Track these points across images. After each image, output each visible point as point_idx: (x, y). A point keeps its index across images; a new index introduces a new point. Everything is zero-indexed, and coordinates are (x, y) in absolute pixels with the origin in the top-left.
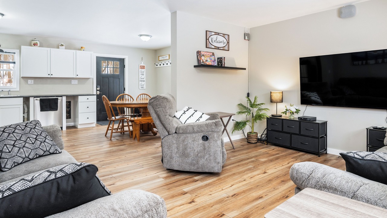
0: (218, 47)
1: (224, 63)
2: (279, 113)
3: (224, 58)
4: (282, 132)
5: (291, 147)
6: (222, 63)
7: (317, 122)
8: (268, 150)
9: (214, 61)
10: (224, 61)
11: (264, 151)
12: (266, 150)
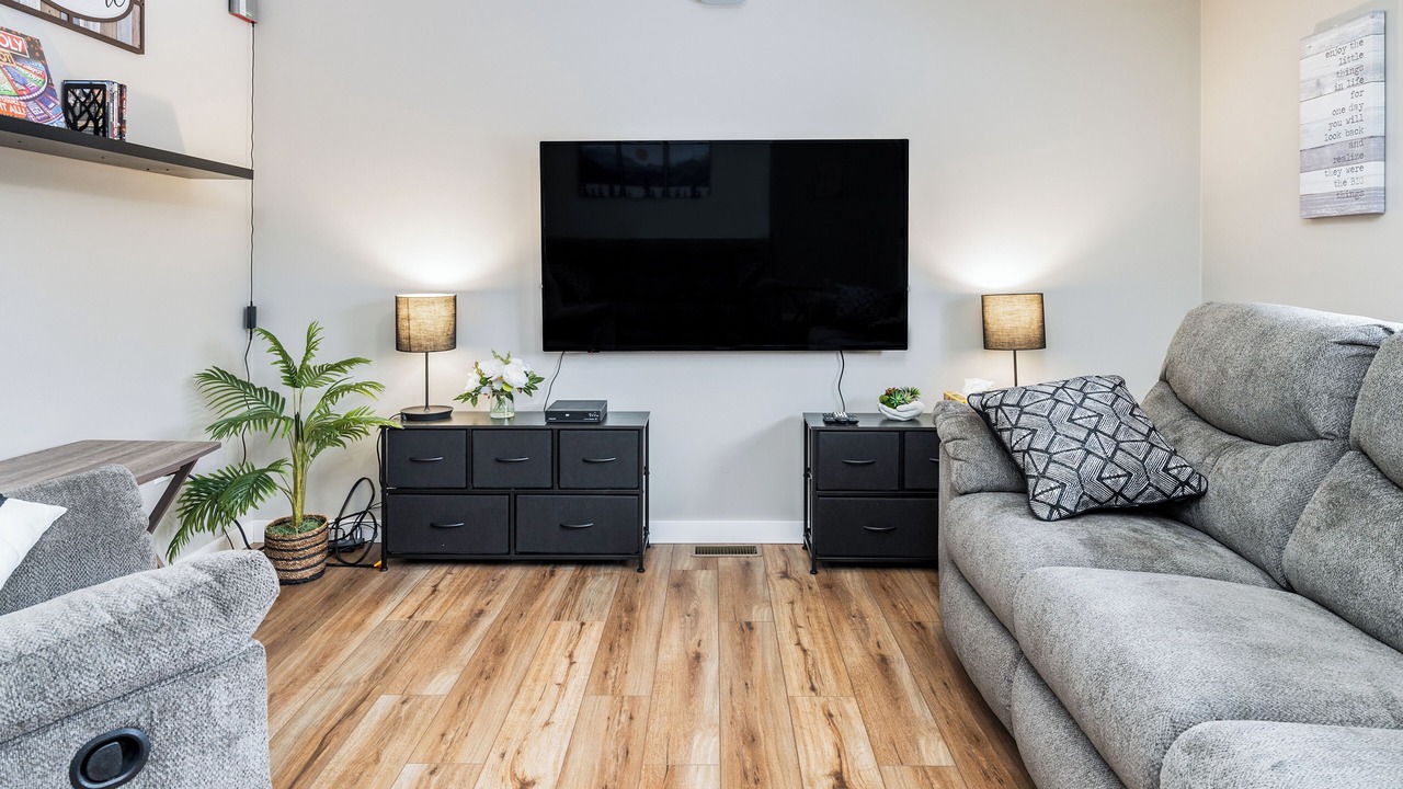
0: (71, 14)
1: (121, 120)
2: (441, 399)
3: (122, 87)
4: (469, 489)
5: (513, 556)
6: (105, 117)
7: (610, 422)
8: (413, 602)
9: (42, 99)
10: (121, 108)
11: (396, 617)
12: (406, 609)
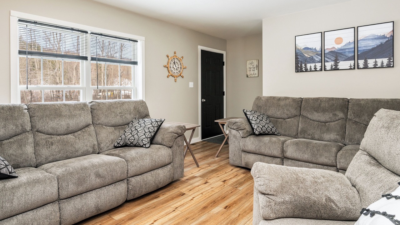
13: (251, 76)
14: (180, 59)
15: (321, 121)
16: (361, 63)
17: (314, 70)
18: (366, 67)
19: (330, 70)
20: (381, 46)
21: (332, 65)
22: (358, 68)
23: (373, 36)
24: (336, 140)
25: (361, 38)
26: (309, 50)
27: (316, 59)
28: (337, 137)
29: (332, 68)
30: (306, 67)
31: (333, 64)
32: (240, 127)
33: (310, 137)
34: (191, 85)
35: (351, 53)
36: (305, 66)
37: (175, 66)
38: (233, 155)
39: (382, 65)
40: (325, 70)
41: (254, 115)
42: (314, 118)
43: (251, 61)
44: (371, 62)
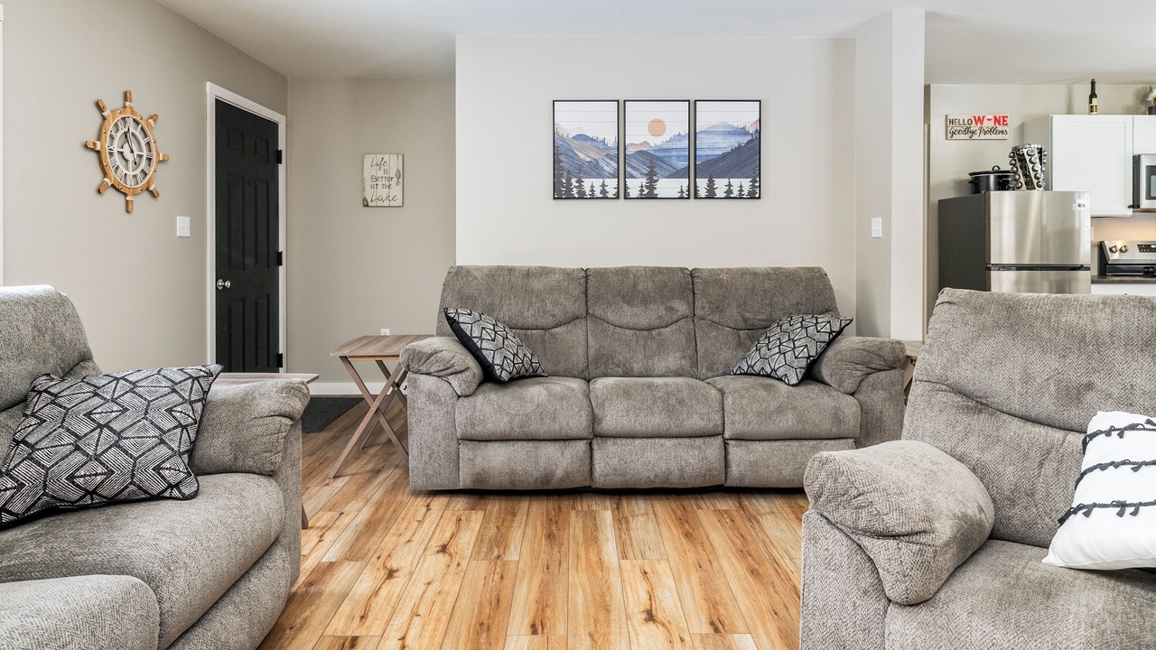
13: (380, 203)
14: (149, 124)
15: (640, 327)
16: (702, 183)
17: (601, 196)
18: (711, 195)
19: (637, 198)
20: (737, 150)
21: (642, 186)
22: (696, 197)
23: (724, 126)
24: (681, 371)
25: (703, 129)
26: (589, 142)
27: (606, 168)
28: (683, 362)
29: (641, 194)
30: (580, 187)
31: (644, 184)
32: (452, 366)
33: (620, 370)
34: (183, 226)
35: (683, 161)
36: (577, 185)
37: (126, 150)
38: (425, 458)
39: (740, 194)
40: (626, 198)
41: (483, 324)
42: (624, 321)
43: (380, 157)
44: (721, 185)
